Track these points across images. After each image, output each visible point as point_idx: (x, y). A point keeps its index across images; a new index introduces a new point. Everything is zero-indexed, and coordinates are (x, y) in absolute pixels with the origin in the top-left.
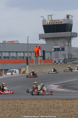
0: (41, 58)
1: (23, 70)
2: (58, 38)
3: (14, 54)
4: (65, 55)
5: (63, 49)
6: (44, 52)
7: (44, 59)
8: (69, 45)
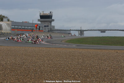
0: (38, 30)
1: (30, 34)
2: (46, 21)
3: (27, 27)
4: (48, 29)
5: (48, 26)
6: (39, 27)
7: (39, 30)
8: (51, 25)
